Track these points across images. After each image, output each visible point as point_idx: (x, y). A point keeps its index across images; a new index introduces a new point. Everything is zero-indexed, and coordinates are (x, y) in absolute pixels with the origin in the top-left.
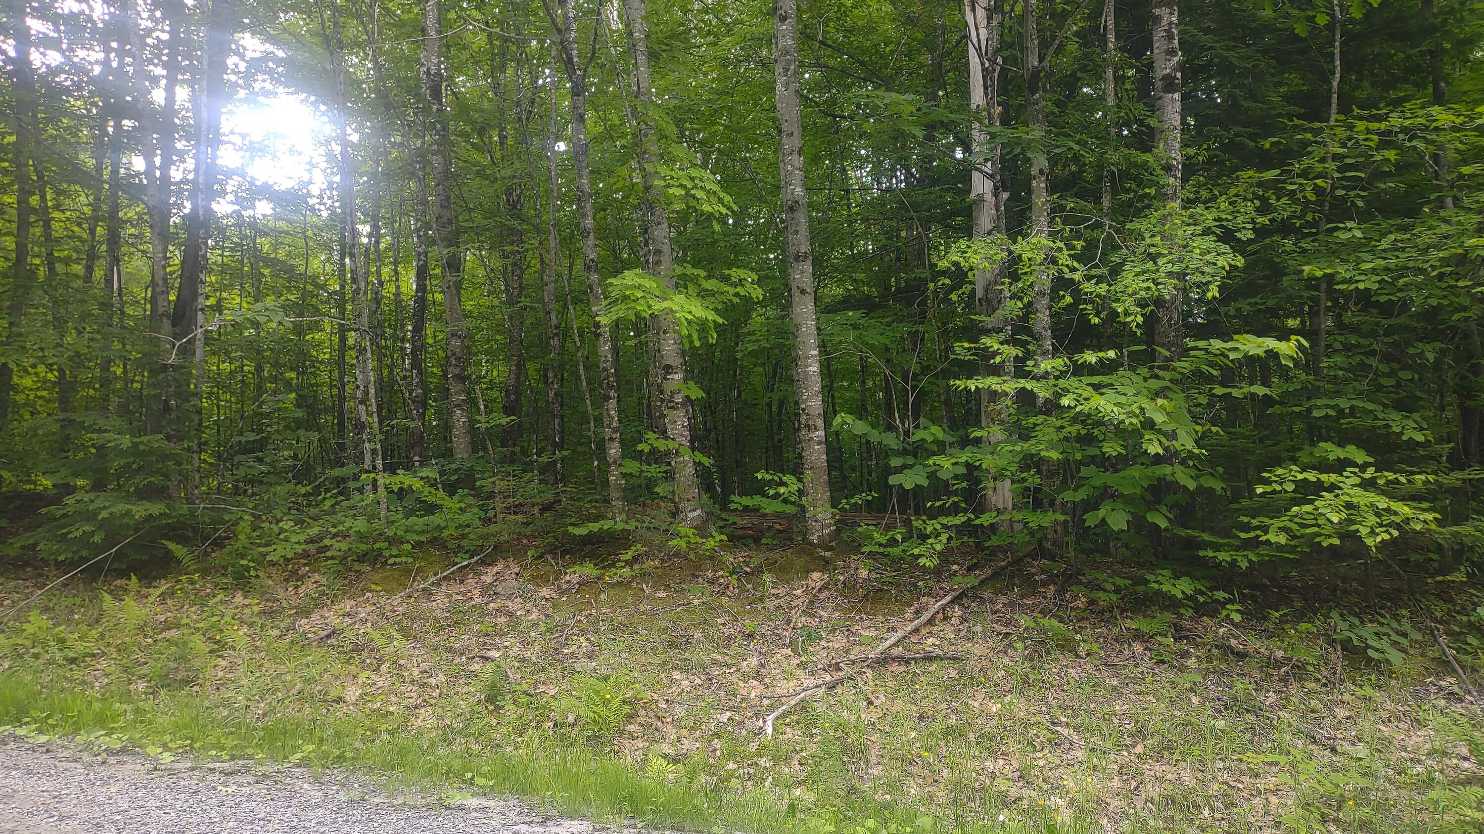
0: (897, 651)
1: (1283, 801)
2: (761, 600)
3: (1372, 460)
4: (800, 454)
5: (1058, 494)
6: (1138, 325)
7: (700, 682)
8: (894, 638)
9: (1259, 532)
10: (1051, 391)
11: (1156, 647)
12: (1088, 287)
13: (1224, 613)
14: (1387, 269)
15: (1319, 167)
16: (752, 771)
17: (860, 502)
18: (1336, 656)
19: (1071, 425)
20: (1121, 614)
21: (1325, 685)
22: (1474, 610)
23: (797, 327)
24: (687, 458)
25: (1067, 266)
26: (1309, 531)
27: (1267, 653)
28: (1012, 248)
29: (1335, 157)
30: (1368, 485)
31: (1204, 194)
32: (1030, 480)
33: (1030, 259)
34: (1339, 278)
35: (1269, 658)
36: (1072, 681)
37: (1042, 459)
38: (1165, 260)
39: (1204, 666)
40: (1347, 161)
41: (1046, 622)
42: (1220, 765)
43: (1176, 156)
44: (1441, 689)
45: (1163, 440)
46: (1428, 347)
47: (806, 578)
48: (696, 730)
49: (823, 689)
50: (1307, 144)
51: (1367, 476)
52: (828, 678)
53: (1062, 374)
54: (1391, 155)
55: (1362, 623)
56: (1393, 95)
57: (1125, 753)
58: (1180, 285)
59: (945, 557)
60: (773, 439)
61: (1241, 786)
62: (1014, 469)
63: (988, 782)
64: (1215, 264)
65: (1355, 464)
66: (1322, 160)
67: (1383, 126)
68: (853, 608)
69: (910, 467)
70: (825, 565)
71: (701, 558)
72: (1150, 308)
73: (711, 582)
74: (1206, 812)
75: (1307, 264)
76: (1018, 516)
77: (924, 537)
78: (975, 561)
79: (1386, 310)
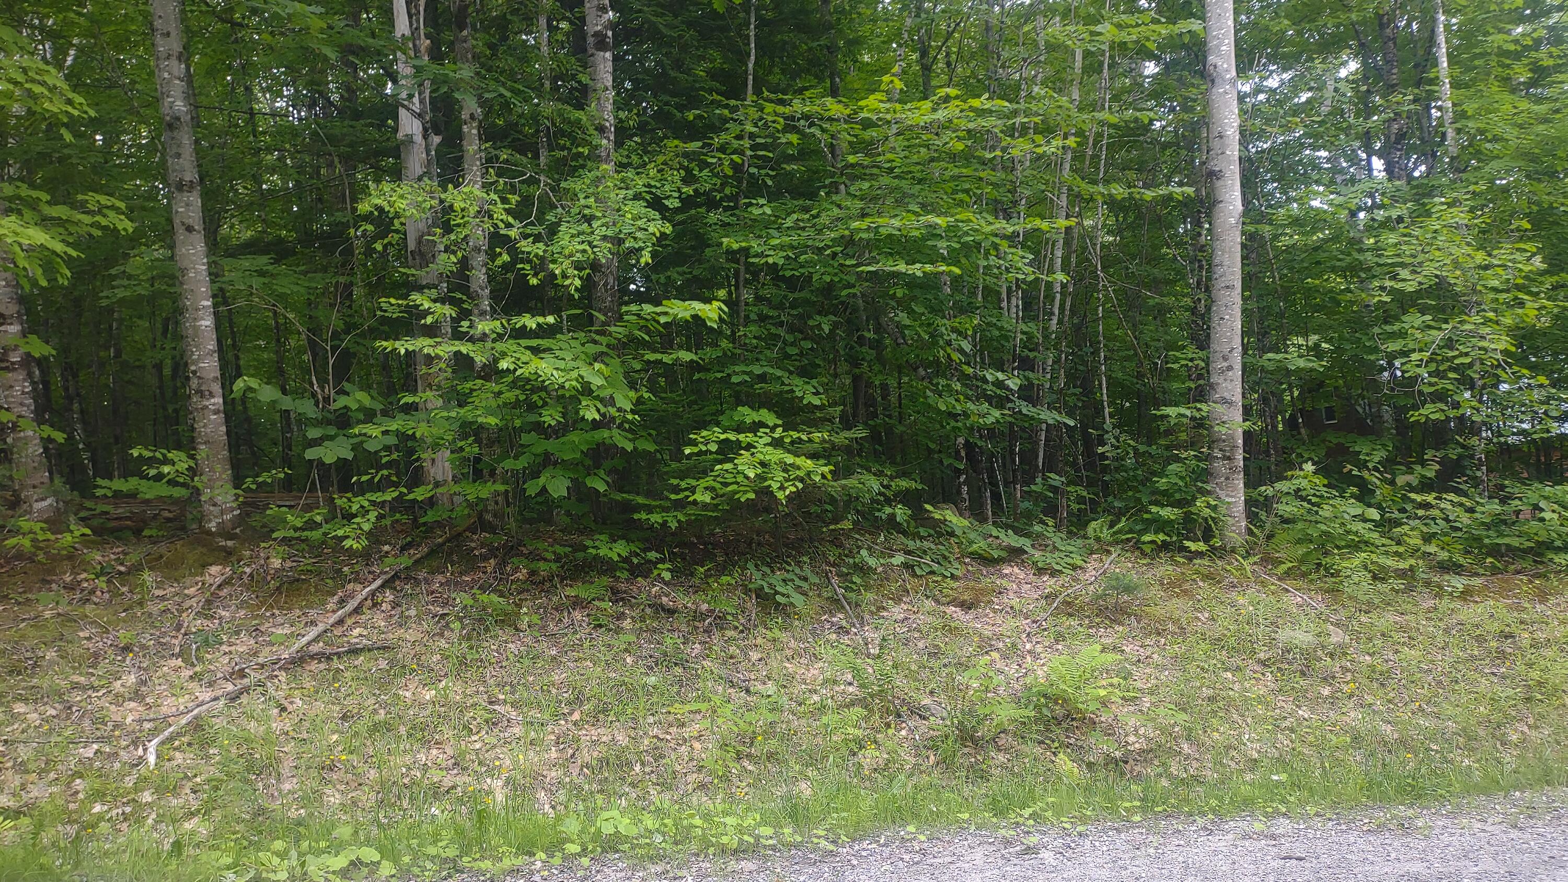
0: (315, 648)
1: (704, 745)
2: (141, 604)
3: (780, 422)
4: (192, 426)
5: (498, 463)
6: (577, 289)
7: (54, 712)
8: (313, 633)
9: (687, 493)
10: (487, 355)
11: (593, 612)
12: (525, 246)
13: (656, 572)
14: (792, 247)
15: (736, 144)
16: (128, 810)
17: (269, 480)
18: (751, 604)
19: (508, 391)
20: (562, 582)
21: (742, 632)
22: (858, 552)
23: (184, 271)
24: (31, 433)
25: (502, 220)
26: (730, 488)
27: (694, 607)
28: (443, 196)
29: (752, 136)
30: (777, 443)
31: (635, 159)
32: (468, 449)
33: (463, 210)
34: (752, 251)
35: (695, 612)
36: (511, 657)
37: (481, 427)
38: (599, 223)
39: (637, 626)
40: (759, 140)
41: (484, 598)
42: (651, 720)
43: (609, 119)
44: (833, 624)
45: (599, 406)
46: (824, 320)
47: (202, 574)
48: (48, 772)
49: (222, 702)
50: (725, 120)
51: (776, 435)
52: (230, 687)
53: (500, 337)
54: (794, 138)
55: (772, 571)
56: (800, 84)
57: (563, 722)
58: (614, 249)
59: (374, 537)
60: (165, 409)
61: (669, 737)
62: (450, 438)
63: (418, 774)
64: (646, 230)
65: (767, 426)
66: (739, 137)
67: (787, 110)
68: (263, 603)
69: (331, 438)
70: (227, 556)
71: (54, 559)
72: (588, 271)
73: (70, 588)
74: (637, 768)
75: (727, 236)
76: (457, 488)
77: (349, 517)
78: (409, 539)
79: (792, 283)
